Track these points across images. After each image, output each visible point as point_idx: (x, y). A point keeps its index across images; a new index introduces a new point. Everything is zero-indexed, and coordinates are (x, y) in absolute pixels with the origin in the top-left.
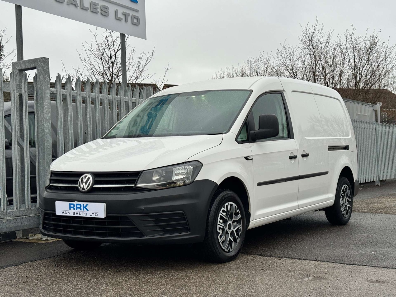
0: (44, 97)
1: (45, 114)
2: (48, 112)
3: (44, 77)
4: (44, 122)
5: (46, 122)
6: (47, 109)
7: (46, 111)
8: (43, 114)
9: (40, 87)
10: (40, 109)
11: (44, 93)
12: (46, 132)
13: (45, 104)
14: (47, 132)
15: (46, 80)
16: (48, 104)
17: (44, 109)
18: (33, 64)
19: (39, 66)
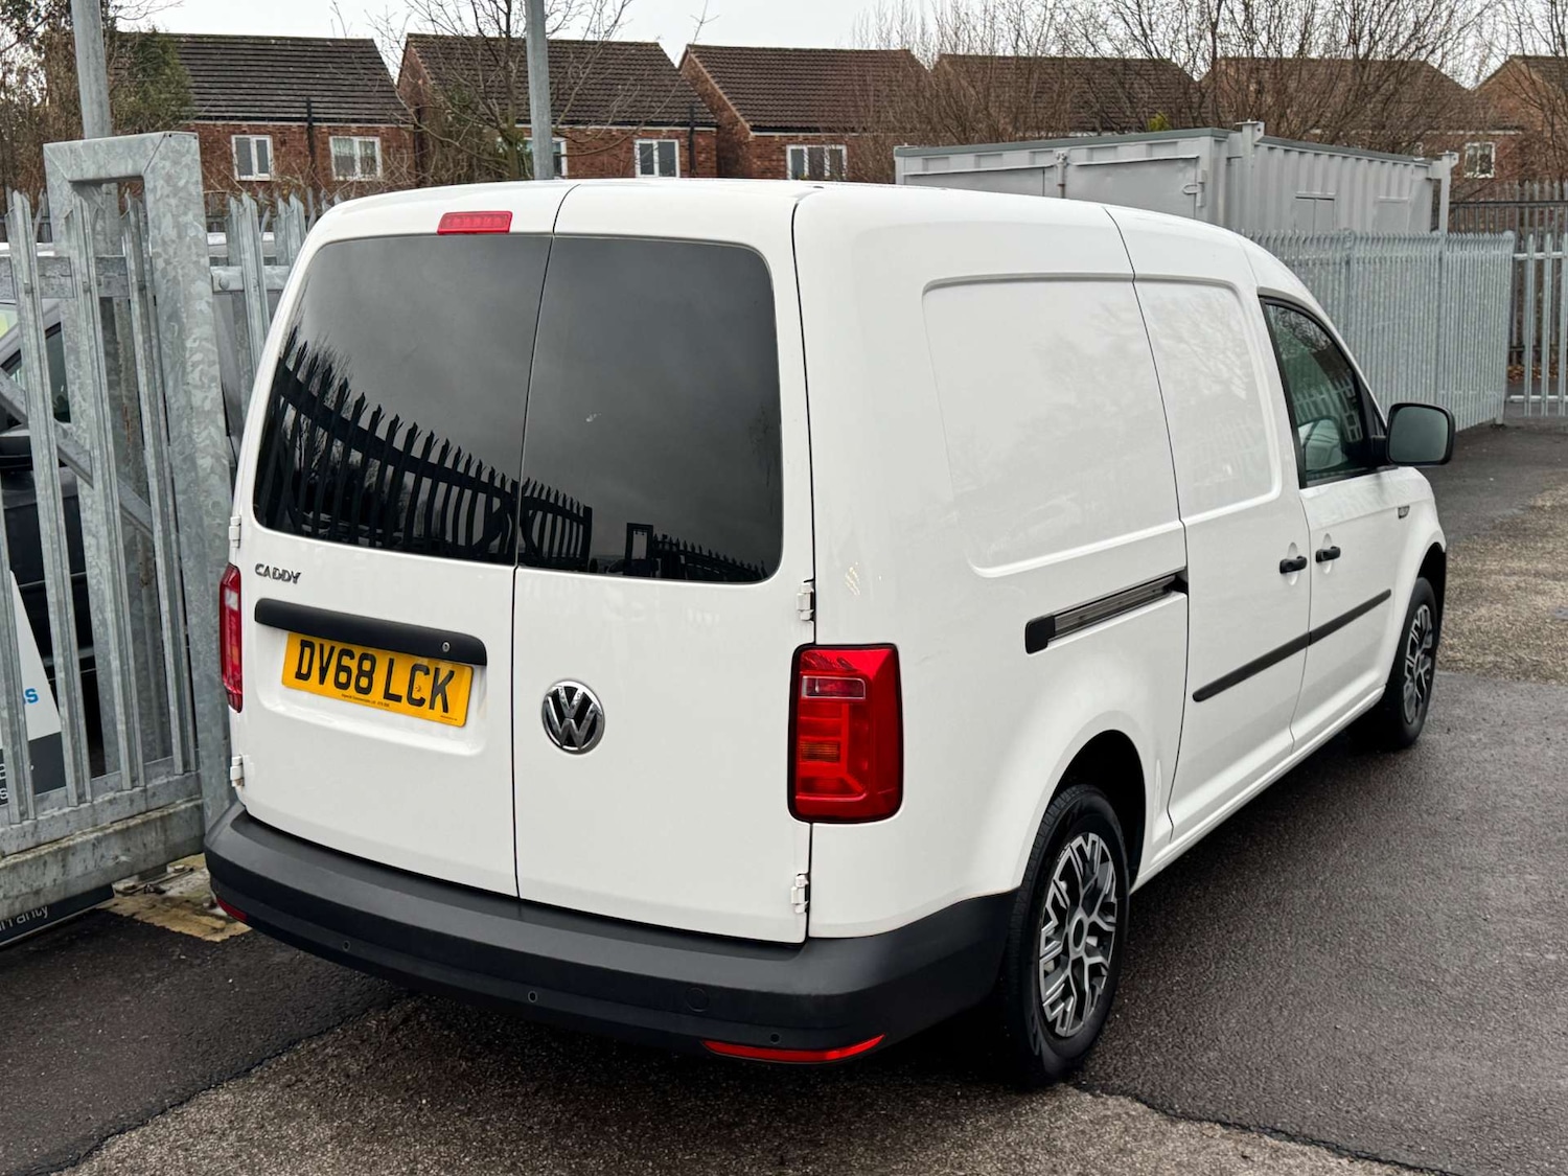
0: (184, 315)
1: (193, 391)
2: (206, 381)
3: (177, 225)
4: (190, 423)
5: (202, 427)
6: (200, 367)
7: (198, 379)
8: (185, 392)
9: (165, 268)
10: (173, 368)
11: (182, 297)
12: (205, 469)
13: (189, 344)
14: (208, 470)
15: (187, 235)
16: (204, 343)
17: (189, 369)
18: (130, 162)
19: (153, 171)
